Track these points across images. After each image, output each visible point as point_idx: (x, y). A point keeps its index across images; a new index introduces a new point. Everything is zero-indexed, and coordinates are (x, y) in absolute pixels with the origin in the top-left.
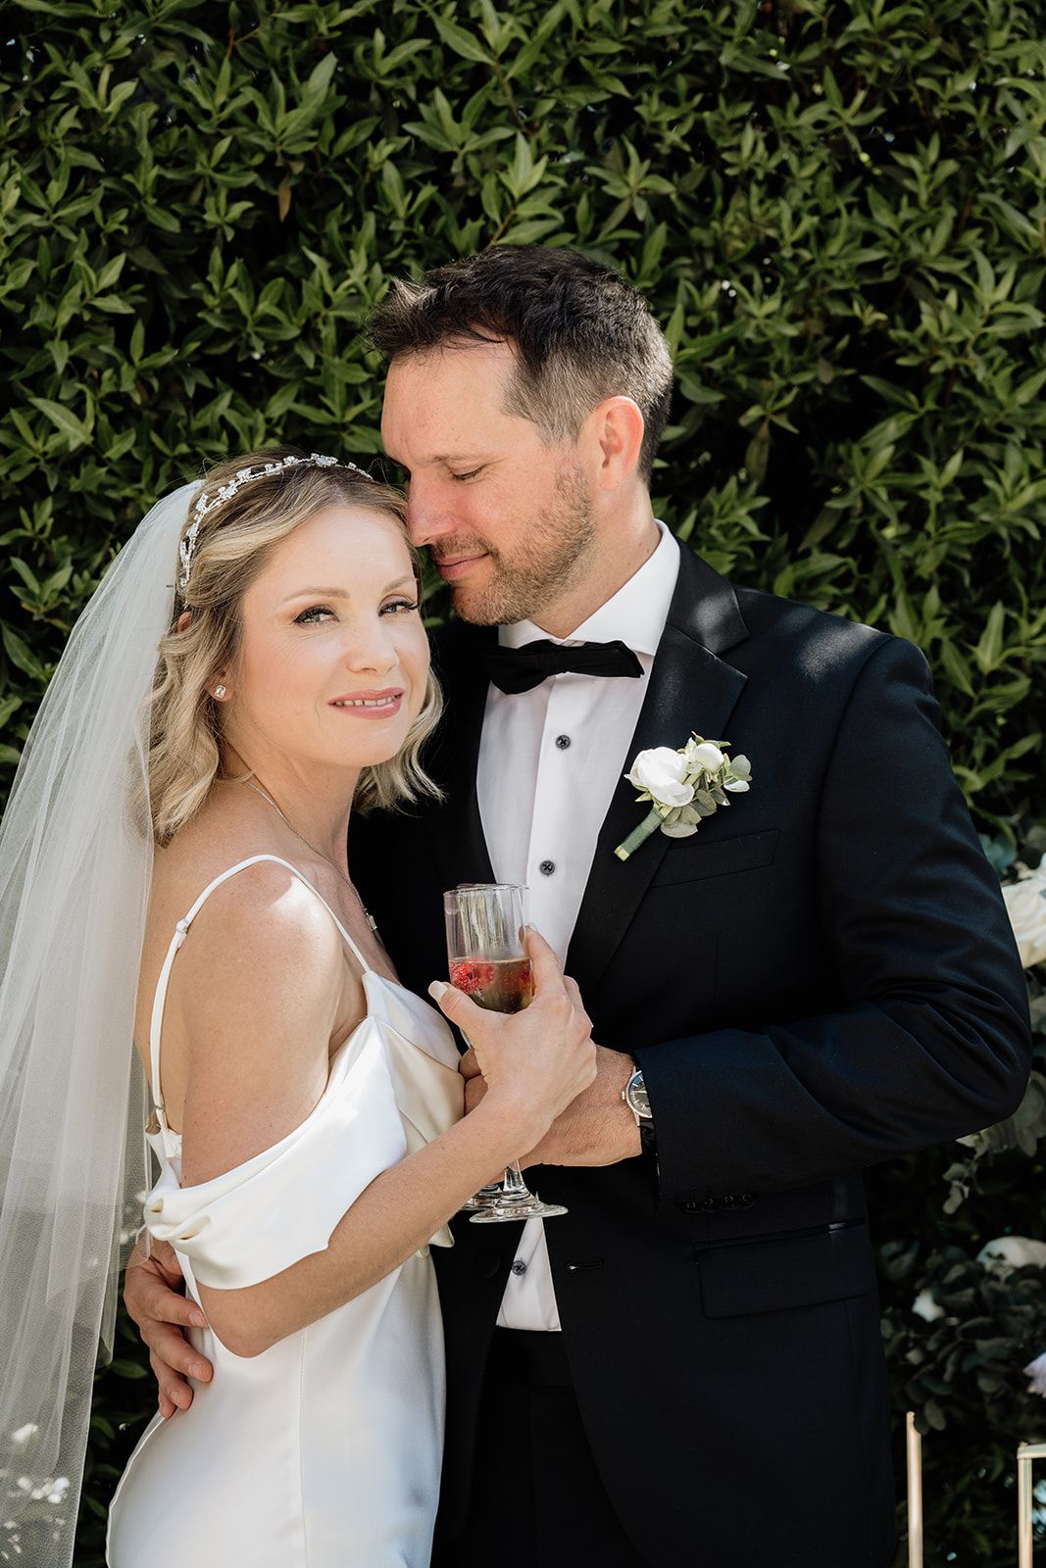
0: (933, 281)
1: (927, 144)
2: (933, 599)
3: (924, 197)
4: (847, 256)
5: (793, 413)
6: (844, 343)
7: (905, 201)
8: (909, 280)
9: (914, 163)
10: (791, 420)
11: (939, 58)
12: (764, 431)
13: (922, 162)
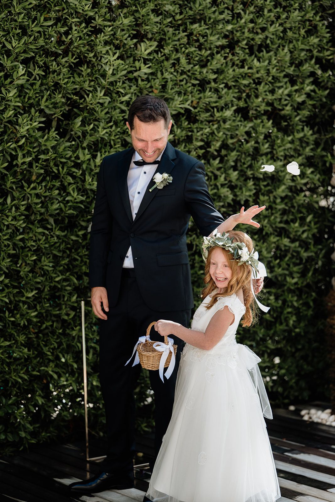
0: (87, 91)
1: (84, 65)
2: (86, 151)
3: (84, 76)
4: (71, 86)
5: (62, 115)
6: (69, 102)
7: (81, 76)
8: (81, 91)
9: (82, 69)
10: (61, 117)
11: (88, 50)
12: (56, 119)
13: (84, 68)
